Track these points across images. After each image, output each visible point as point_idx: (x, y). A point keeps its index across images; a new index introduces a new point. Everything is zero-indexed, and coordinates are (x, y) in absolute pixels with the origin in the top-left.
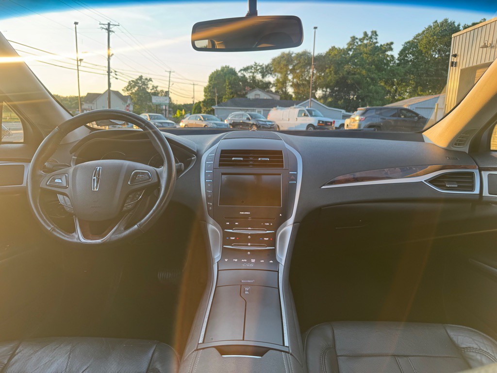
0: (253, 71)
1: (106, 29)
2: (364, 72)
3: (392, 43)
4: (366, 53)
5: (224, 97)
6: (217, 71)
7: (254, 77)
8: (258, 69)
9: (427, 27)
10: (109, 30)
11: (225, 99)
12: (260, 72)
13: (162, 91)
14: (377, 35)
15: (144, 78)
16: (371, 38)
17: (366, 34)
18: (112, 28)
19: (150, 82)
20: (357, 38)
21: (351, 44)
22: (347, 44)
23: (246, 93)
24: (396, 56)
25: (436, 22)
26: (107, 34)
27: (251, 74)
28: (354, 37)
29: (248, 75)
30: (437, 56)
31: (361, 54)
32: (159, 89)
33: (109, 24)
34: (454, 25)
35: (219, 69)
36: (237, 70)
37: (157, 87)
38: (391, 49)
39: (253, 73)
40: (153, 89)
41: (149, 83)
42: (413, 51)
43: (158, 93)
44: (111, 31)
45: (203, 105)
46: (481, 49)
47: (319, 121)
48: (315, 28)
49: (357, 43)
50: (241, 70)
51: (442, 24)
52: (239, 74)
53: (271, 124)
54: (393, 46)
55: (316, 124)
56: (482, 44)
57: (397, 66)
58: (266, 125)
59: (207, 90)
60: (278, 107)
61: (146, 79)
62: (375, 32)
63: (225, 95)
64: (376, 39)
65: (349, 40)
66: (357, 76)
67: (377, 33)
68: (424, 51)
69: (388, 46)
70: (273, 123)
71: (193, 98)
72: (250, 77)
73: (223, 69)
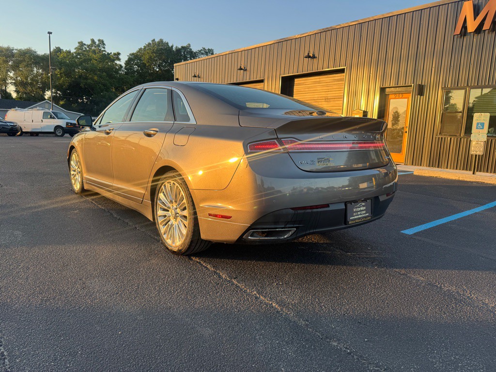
2: (96, 78)
3: (119, 54)
4: (96, 60)
9: (147, 44)
14: (104, 44)
16: (99, 46)
17: (93, 41)
20: (85, 45)
21: (79, 49)
22: (75, 49)
24: (123, 65)
25: (154, 40)
28: (82, 42)
30: (158, 70)
31: (91, 60)
34: (168, 45)
38: (119, 60)
42: (138, 62)
46: (193, 78)
47: (67, 123)
48: (50, 33)
49: (85, 48)
51: (159, 42)
53: (12, 125)
54: (120, 57)
55: (64, 126)
56: (193, 75)
57: (125, 74)
58: (7, 125)
60: (17, 108)
62: (103, 41)
64: (104, 48)
65: (77, 45)
66: (89, 81)
67: (105, 42)
68: (147, 65)
69: (116, 56)
70: (14, 124)
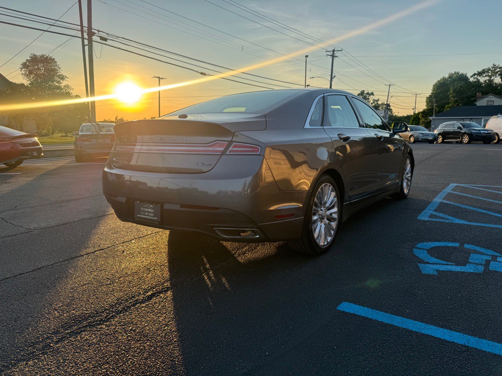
0: (490, 74)
1: (331, 55)
5: (446, 106)
6: (444, 79)
7: (491, 81)
8: (498, 72)
10: (333, 56)
11: (448, 108)
12: (499, 75)
13: (383, 104)
15: (365, 92)
18: (336, 54)
19: (372, 96)
23: (475, 101)
26: (331, 59)
27: (487, 78)
29: (482, 79)
32: (380, 103)
33: (334, 51)
35: (447, 76)
36: (469, 75)
37: (377, 101)
39: (490, 77)
40: (374, 102)
41: (369, 97)
43: (379, 106)
44: (335, 56)
45: (422, 116)
50: (475, 74)
52: (471, 80)
53: (486, 132)
58: (481, 133)
59: (430, 100)
61: (368, 93)
63: (448, 103)
70: (489, 132)
71: (414, 109)
72: (485, 81)
73: (451, 76)
